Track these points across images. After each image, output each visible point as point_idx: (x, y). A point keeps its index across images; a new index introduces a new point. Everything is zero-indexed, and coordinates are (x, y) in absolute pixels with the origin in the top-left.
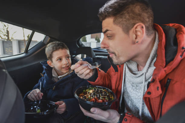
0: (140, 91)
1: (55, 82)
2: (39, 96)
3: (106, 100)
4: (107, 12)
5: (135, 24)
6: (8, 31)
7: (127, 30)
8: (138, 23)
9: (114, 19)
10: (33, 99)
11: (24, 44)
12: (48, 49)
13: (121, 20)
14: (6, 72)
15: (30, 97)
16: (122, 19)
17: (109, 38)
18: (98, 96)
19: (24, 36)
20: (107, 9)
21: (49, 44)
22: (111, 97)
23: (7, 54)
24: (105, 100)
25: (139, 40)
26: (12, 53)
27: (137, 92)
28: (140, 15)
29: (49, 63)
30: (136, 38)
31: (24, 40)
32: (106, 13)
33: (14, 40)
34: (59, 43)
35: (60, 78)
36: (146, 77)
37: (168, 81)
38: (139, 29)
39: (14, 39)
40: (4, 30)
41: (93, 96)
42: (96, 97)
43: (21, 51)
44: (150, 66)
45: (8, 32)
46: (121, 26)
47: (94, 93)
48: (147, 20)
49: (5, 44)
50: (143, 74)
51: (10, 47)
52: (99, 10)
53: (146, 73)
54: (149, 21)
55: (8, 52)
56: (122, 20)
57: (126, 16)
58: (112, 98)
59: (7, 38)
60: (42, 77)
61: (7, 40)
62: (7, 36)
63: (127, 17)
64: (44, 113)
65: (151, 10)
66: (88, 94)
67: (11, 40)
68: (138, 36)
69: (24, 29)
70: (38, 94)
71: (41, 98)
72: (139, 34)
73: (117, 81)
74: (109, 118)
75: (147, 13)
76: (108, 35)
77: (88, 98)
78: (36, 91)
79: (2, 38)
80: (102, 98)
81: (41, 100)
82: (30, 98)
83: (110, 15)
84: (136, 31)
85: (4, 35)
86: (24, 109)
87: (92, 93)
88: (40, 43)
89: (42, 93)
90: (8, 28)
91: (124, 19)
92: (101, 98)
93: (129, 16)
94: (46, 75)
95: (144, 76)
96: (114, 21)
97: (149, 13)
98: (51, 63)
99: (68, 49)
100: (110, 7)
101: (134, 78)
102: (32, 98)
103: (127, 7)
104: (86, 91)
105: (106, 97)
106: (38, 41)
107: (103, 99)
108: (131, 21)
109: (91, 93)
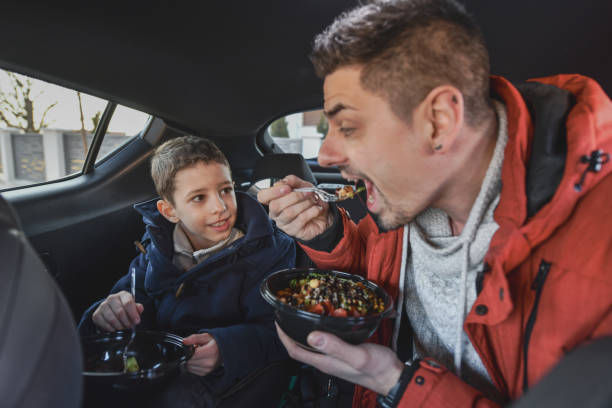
0: (456, 301)
1: (184, 271)
2: (130, 313)
3: (360, 312)
4: (341, 46)
5: (430, 89)
6: (31, 103)
7: (405, 109)
8: (438, 85)
9: (362, 72)
10: (111, 324)
11: (82, 144)
12: (161, 161)
13: (385, 75)
14: (19, 237)
15: (100, 317)
16: (389, 72)
17: (348, 133)
18: (335, 299)
19: (82, 119)
20: (340, 38)
21: (164, 145)
22: (376, 306)
23: (25, 177)
24: (356, 312)
25: (444, 140)
26: (43, 173)
27: (447, 302)
28: (446, 60)
29: (164, 208)
30: (434, 135)
31: (83, 130)
32: (338, 52)
33: (50, 131)
34: (196, 141)
35: (201, 256)
36: (471, 256)
37: (543, 268)
38: (443, 104)
39: (50, 127)
40: (16, 97)
41: (318, 299)
42: (326, 301)
43: (74, 168)
44: (482, 220)
45: (29, 105)
46: (387, 95)
47: (323, 288)
48: (470, 76)
49: (19, 144)
50: (460, 247)
51: (35, 153)
52: (313, 41)
53: (470, 245)
54: (475, 80)
55: (29, 170)
56: (390, 77)
57: (402, 63)
58: (379, 308)
59: (25, 124)
60: (142, 255)
61: (26, 131)
62: (25, 117)
63: (406, 65)
64: (146, 373)
65: (481, 46)
66: (304, 292)
67: (38, 131)
68: (442, 127)
69: (82, 94)
70: (126, 307)
71: (138, 321)
72: (443, 120)
73: (385, 264)
74: (364, 370)
75: (468, 54)
76: (345, 124)
77: (303, 303)
78: (119, 298)
79: (9, 125)
80: (347, 304)
81: (138, 326)
82: (101, 322)
83: (351, 58)
84: (434, 111)
85: (17, 115)
86: (79, 358)
87: (317, 289)
88: (133, 140)
89: (139, 305)
90: (28, 91)
91: (396, 74)
92: (343, 305)
93: (413, 63)
94: (153, 247)
95: (463, 253)
96: (363, 79)
97: (476, 56)
98: (171, 209)
99: (226, 161)
100: (351, 32)
101: (436, 259)
102: (107, 320)
103: (404, 34)
104: (298, 282)
105: (360, 303)
106: (128, 135)
107: (350, 308)
108: (420, 77)
109: (314, 290)
